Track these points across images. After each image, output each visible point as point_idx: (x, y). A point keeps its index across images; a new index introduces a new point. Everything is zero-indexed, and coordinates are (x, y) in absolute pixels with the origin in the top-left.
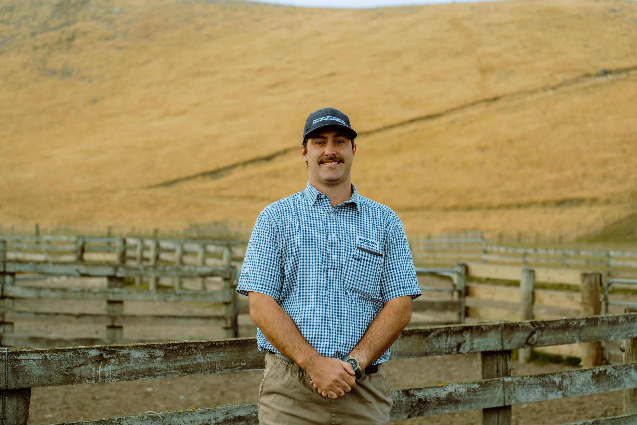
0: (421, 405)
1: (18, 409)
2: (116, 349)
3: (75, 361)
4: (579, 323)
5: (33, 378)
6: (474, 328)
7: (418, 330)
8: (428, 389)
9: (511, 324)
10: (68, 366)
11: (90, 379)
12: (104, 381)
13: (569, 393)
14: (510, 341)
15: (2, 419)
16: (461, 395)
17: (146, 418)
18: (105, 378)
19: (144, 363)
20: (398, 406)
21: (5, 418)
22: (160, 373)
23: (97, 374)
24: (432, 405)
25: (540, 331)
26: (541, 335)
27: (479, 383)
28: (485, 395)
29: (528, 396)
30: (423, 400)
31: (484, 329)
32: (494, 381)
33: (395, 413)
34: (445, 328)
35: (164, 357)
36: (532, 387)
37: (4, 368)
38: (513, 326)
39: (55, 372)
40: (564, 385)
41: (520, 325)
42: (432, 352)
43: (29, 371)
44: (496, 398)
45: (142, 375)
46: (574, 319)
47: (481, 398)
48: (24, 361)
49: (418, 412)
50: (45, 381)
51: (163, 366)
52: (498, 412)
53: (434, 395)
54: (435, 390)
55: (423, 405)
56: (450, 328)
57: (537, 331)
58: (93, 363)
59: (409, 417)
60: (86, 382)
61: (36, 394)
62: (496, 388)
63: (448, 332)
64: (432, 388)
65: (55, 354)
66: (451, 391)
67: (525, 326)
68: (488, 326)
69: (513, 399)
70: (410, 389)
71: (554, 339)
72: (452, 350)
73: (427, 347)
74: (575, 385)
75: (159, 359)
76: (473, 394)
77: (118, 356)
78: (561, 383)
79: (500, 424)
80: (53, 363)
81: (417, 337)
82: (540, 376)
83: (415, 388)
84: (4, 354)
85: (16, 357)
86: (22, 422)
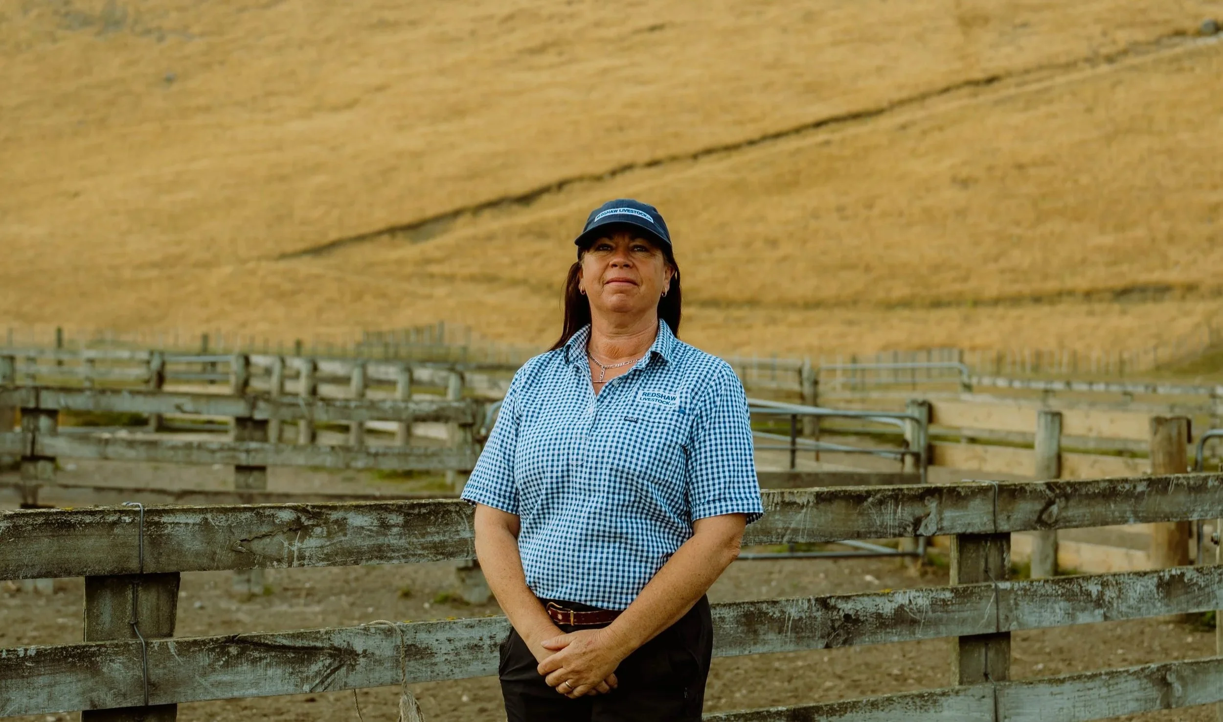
0: (850, 625)
1: (158, 609)
2: (323, 510)
3: (254, 528)
4: (1135, 487)
5: (185, 555)
6: (945, 491)
7: (845, 491)
8: (861, 598)
9: (1010, 485)
10: (244, 537)
11: (279, 561)
12: (303, 565)
13: (1114, 613)
14: (1009, 517)
15: (133, 625)
16: (920, 611)
17: (373, 631)
18: (304, 559)
19: (370, 536)
20: (809, 627)
21: (137, 623)
22: (397, 554)
23: (291, 553)
24: (868, 626)
25: (1063, 499)
26: (1066, 507)
27: (952, 591)
28: (963, 611)
29: (1041, 616)
30: (853, 617)
31: (963, 494)
32: (979, 587)
33: (803, 637)
34: (893, 490)
35: (403, 526)
36: (1048, 601)
37: (137, 537)
38: (1015, 490)
39: (222, 547)
40: (1107, 598)
41: (1027, 488)
42: (870, 533)
43: (179, 544)
44: (983, 618)
45: (367, 556)
46: (1126, 481)
47: (956, 617)
48: (169, 526)
49: (841, 639)
50: (205, 561)
51: (403, 542)
52: (987, 645)
53: (873, 610)
54: (874, 600)
55: (853, 626)
56: (901, 490)
57: (1057, 500)
58: (284, 533)
59: (828, 646)
60: (273, 566)
62: (984, 602)
63: (897, 497)
64: (868, 595)
65: (222, 516)
66: (903, 602)
67: (1036, 489)
68: (969, 487)
69: (1013, 621)
70: (830, 597)
71: (1088, 515)
72: (905, 529)
73: (860, 522)
74: (1125, 600)
75: (395, 530)
76: (942, 609)
77: (326, 522)
78: (1101, 595)
79: (989, 665)
80: (217, 531)
81: (843, 504)
82: (1063, 580)
83: (837, 595)
84: (136, 513)
85: (156, 519)
86: (165, 630)
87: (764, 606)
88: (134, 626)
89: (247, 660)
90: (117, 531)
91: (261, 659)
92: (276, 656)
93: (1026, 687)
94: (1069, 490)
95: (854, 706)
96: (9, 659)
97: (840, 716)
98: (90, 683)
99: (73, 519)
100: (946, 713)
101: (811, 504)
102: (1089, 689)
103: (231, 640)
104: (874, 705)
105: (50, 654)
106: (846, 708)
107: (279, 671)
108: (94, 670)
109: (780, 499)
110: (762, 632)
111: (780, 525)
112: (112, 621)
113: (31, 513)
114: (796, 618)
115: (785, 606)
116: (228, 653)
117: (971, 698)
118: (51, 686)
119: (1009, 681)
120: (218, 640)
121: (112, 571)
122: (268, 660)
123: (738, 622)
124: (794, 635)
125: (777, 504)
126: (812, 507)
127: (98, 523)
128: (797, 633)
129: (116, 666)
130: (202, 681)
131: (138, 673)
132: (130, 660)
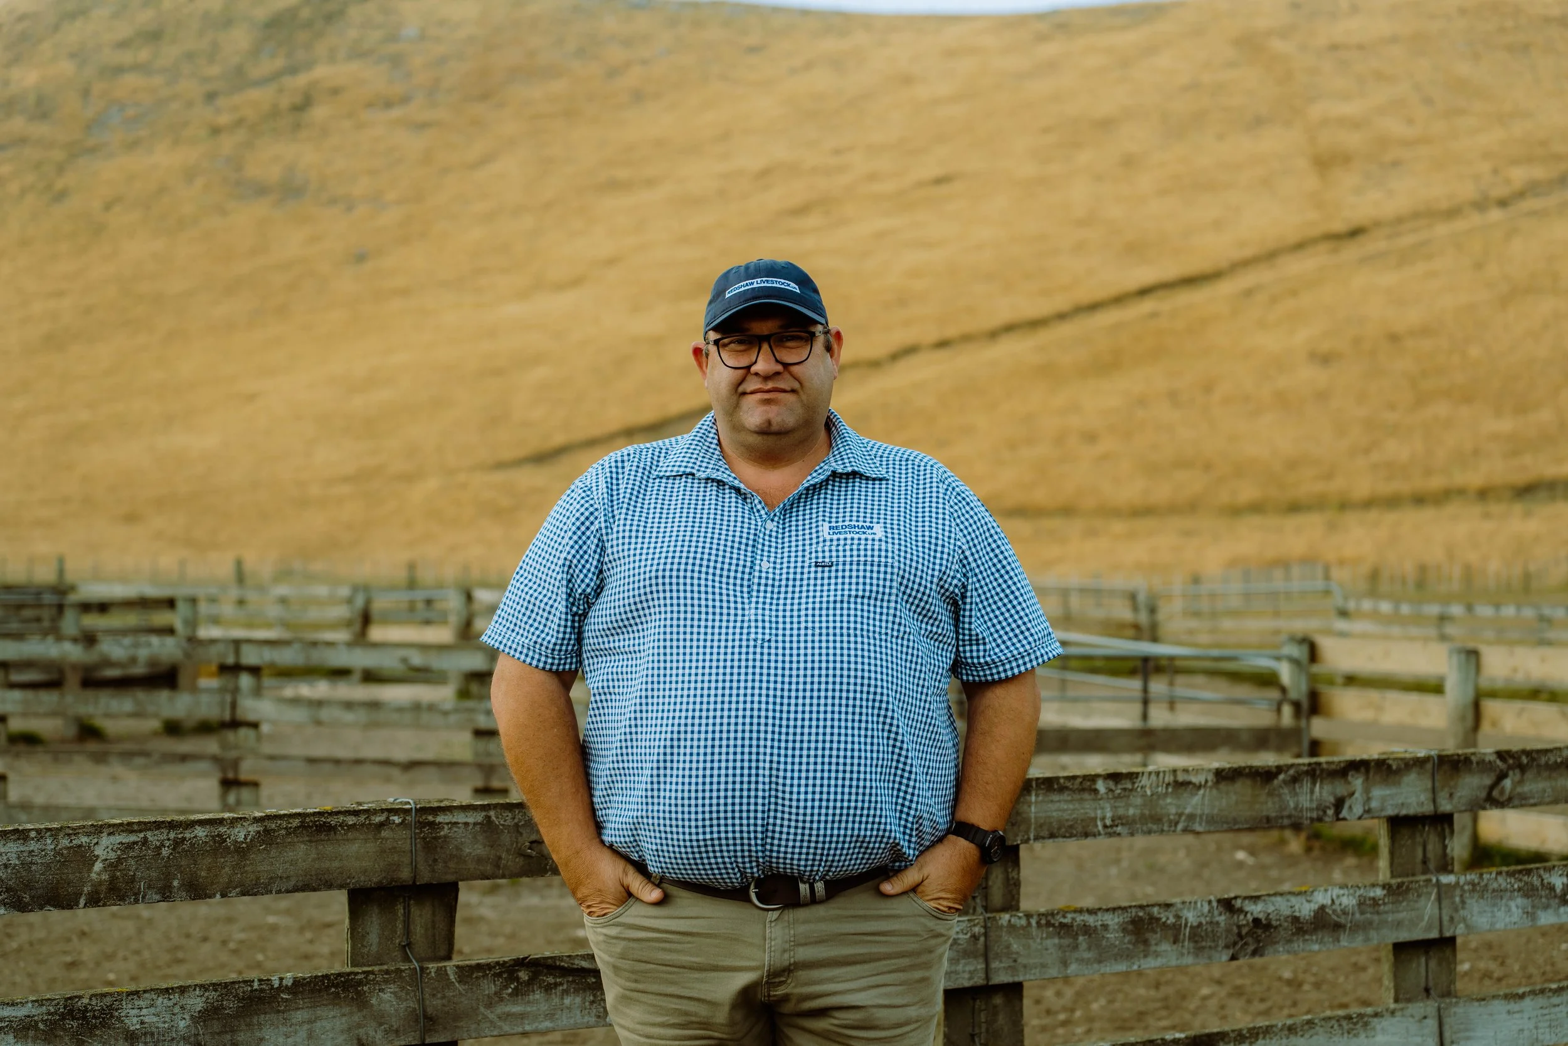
0: (1259, 931)
1: (434, 927)
5: (465, 861)
6: (1372, 764)
7: (1249, 766)
8: (1273, 899)
9: (1452, 755)
14: (1451, 795)
15: (404, 947)
16: (1345, 913)
20: (1210, 935)
21: (409, 945)
24: (1282, 933)
25: (1517, 771)
26: (1521, 782)
27: (1383, 887)
28: (1398, 912)
29: (1494, 916)
30: (1264, 922)
31: (1394, 767)
32: (1417, 882)
33: (1203, 948)
34: (1310, 764)
36: (1502, 898)
37: (409, 841)
38: (1458, 761)
39: (508, 851)
41: (1473, 758)
42: (1282, 817)
43: (457, 848)
44: (1422, 919)
47: (1390, 919)
48: (446, 827)
49: (1251, 948)
50: (488, 868)
52: (1427, 953)
53: (1288, 912)
54: (1288, 901)
55: (1264, 932)
56: (1319, 764)
57: (1511, 773)
59: (1233, 958)
61: (469, 897)
62: (1423, 899)
63: (1314, 773)
64: (1281, 895)
65: (507, 813)
66: (1325, 902)
67: (1483, 761)
68: (1402, 759)
69: (1459, 923)
70: (1236, 898)
71: (1549, 790)
72: (1325, 812)
73: (1270, 804)
76: (1371, 910)
79: (1430, 977)
80: (502, 831)
81: (1249, 782)
82: (1520, 872)
83: (1244, 894)
84: (408, 811)
85: (430, 818)
86: (442, 953)
87: (1155, 910)
88: (406, 947)
89: (540, 987)
90: (384, 833)
91: (556, 985)
92: (573, 981)
93: (1476, 1004)
94: (1524, 760)
95: (1267, 1031)
96: (262, 991)
97: (1251, 1043)
98: (356, 1018)
99: (333, 821)
100: (1380, 1038)
101: (1210, 784)
102: (1555, 1006)
103: (521, 963)
104: (1291, 1030)
105: (309, 983)
106: (1258, 1034)
107: (578, 1000)
108: (361, 1001)
109: (1172, 778)
110: (1153, 942)
111: (1173, 810)
112: (380, 943)
113: (285, 815)
114: (1195, 924)
115: (1181, 910)
116: (518, 979)
117: (1411, 1019)
118: (310, 1022)
119: (1456, 997)
120: (505, 962)
121: (380, 882)
122: (565, 987)
123: (1124, 930)
124: (1192, 945)
125: (1168, 785)
126: (1211, 788)
127: (363, 825)
128: (1196, 942)
129: (386, 996)
130: (488, 1013)
131: (412, 1005)
132: (402, 988)
